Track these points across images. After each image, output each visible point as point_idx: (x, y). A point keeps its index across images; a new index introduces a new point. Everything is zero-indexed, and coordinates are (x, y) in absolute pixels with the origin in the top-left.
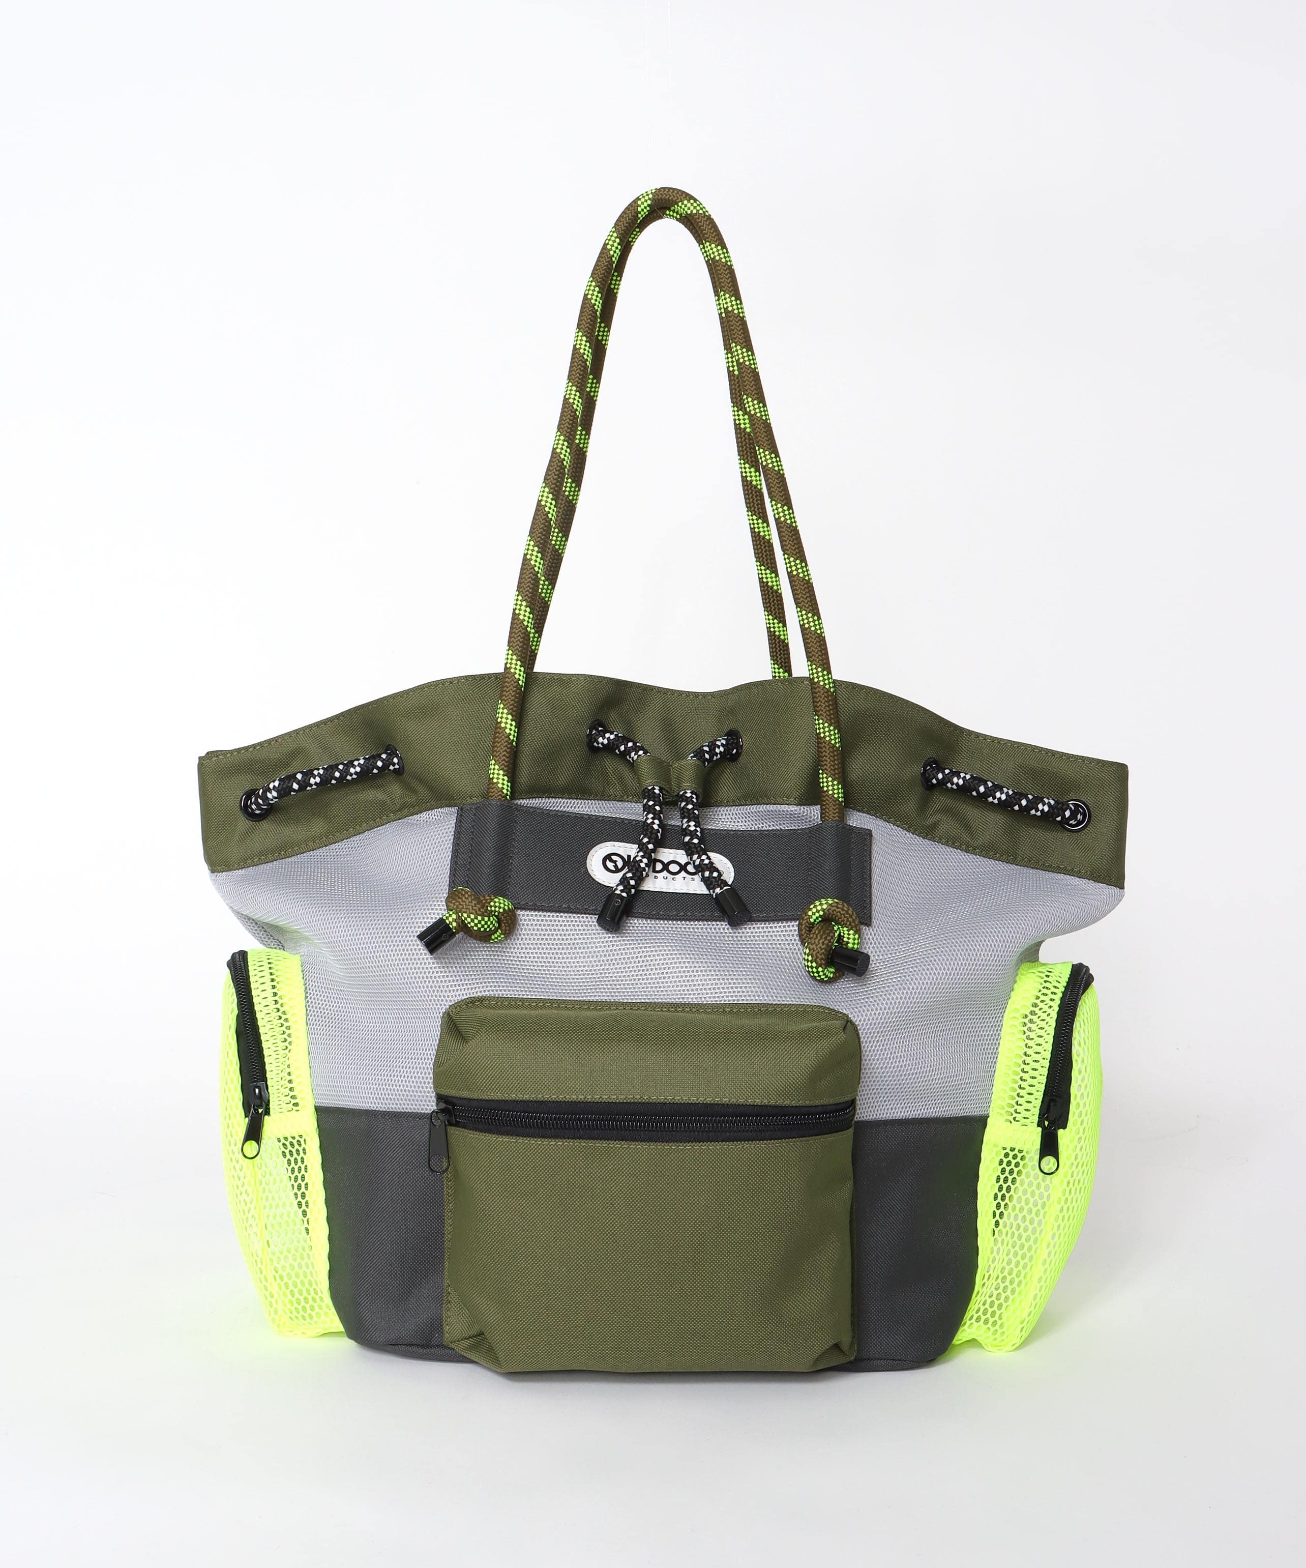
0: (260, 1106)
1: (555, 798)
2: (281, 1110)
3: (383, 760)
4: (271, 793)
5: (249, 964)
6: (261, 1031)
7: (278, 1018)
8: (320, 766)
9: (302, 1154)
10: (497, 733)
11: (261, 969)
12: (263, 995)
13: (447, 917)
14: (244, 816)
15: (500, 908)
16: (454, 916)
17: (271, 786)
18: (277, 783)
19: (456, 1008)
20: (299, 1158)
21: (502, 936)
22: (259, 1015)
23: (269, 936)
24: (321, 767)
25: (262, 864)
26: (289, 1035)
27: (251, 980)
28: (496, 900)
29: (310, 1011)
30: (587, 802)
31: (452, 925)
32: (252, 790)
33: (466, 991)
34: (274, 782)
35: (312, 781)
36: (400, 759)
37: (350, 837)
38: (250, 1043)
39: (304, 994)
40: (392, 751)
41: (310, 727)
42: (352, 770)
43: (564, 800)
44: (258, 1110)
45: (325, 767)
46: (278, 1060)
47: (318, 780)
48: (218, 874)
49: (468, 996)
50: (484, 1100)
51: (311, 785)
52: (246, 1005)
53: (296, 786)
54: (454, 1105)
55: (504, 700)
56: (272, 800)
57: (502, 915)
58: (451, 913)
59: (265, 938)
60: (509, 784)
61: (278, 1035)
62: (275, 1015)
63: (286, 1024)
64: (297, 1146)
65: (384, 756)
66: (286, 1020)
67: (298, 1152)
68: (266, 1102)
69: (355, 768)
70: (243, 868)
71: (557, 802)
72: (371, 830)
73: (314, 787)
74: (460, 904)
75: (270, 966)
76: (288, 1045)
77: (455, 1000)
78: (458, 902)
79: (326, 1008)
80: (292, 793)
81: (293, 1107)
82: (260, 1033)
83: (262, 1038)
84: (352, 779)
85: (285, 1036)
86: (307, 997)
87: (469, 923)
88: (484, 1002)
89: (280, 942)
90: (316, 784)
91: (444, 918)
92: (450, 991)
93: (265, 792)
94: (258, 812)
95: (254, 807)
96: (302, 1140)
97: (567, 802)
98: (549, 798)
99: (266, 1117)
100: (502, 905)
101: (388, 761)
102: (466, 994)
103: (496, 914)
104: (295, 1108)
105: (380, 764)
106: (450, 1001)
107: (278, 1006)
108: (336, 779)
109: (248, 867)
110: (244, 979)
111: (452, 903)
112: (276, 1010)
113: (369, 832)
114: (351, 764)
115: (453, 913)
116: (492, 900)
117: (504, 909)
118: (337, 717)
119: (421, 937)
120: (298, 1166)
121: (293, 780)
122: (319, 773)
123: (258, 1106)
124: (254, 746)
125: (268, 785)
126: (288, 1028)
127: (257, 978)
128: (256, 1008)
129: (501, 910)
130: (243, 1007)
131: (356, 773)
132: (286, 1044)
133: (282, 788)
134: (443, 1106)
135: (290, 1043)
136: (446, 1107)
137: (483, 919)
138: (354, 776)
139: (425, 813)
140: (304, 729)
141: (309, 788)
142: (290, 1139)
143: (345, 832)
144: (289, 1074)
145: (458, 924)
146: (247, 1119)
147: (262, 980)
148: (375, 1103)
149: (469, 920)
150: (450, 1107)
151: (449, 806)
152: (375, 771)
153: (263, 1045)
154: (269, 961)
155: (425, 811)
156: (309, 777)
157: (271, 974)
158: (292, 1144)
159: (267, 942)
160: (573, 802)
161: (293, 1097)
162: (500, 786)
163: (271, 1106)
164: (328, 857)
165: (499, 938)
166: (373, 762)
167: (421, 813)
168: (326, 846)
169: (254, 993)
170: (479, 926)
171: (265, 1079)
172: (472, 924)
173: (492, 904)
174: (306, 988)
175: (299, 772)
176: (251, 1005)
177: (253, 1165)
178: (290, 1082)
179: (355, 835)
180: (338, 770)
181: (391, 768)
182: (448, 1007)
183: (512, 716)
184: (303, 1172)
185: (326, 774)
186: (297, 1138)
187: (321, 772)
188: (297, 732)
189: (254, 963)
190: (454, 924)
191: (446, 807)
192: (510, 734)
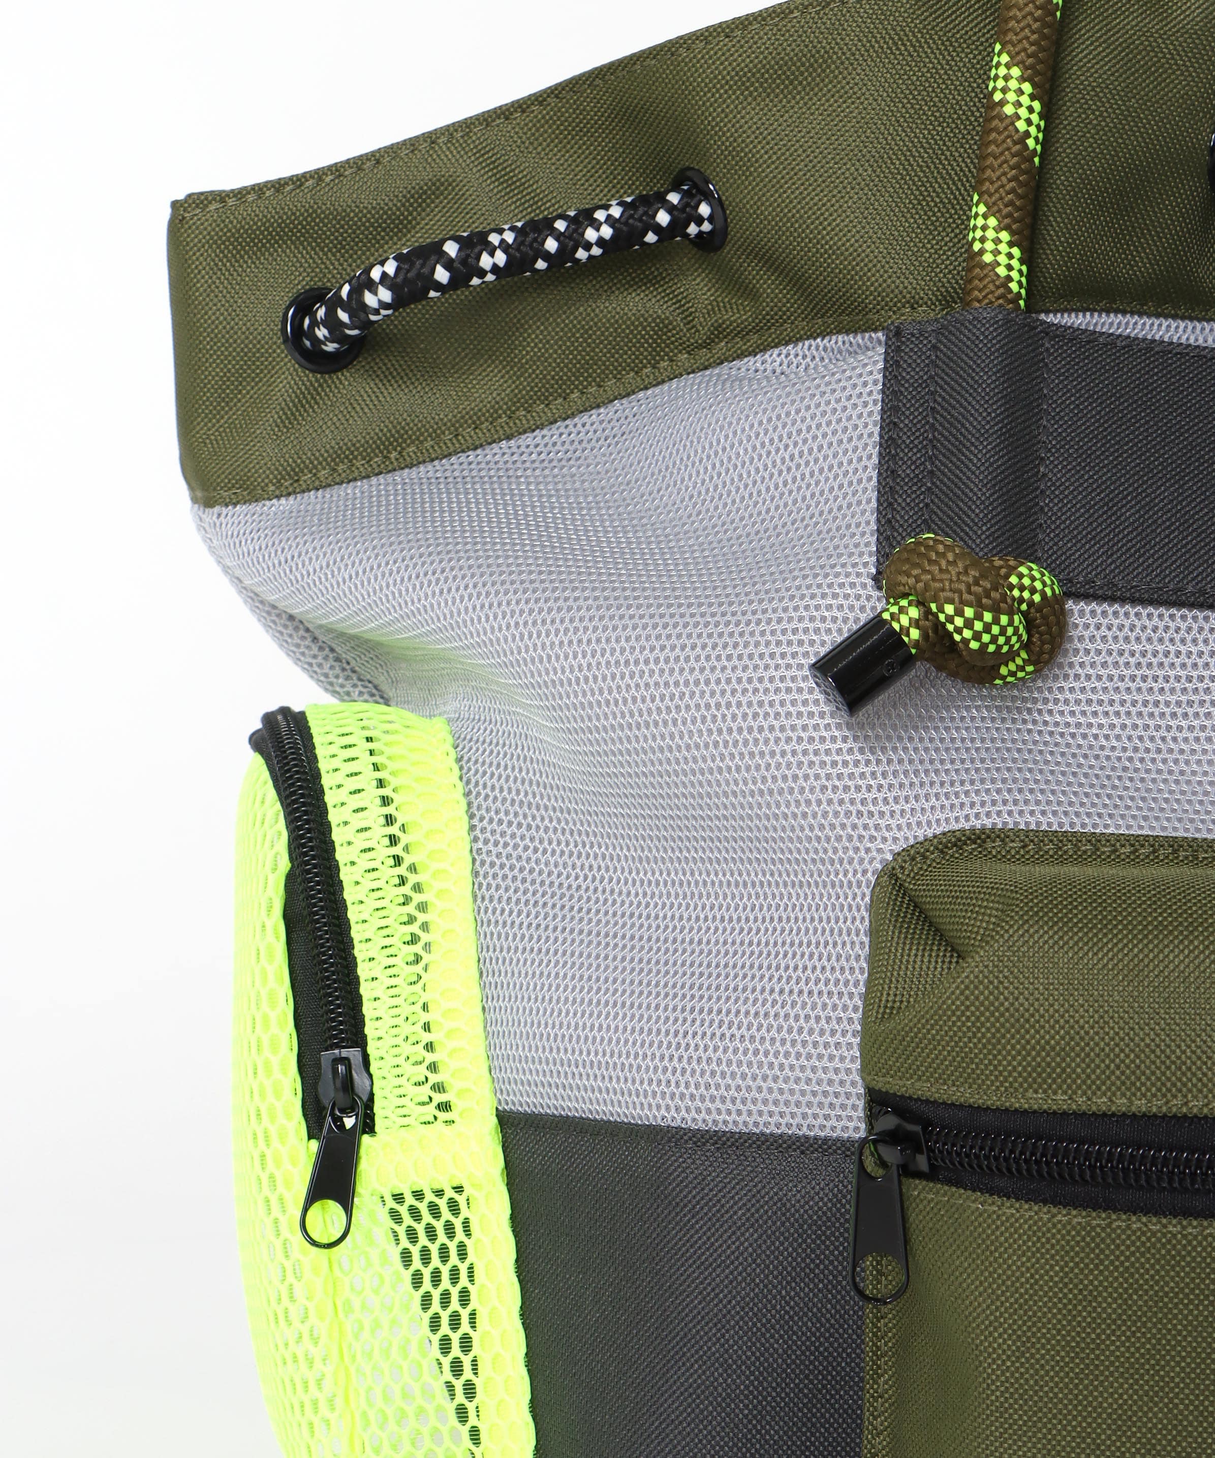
0: (349, 1109)
1: (1124, 313)
2: (405, 1121)
3: (671, 209)
4: (375, 293)
5: (317, 740)
6: (352, 914)
7: (397, 881)
8: (506, 223)
9: (460, 1235)
10: (992, 130)
11: (350, 753)
12: (358, 821)
13: (892, 615)
14: (293, 358)
15: (1033, 591)
16: (914, 612)
17: (376, 274)
18: (391, 267)
19: (913, 859)
20: (453, 1247)
21: (1030, 668)
22: (346, 875)
23: (349, 673)
24: (506, 227)
25: (341, 483)
26: (425, 927)
27: (323, 782)
28: (1023, 570)
29: (483, 863)
30: (1199, 326)
31: (908, 635)
32: (312, 289)
33: (939, 815)
34: (382, 263)
35: (486, 261)
36: (718, 204)
37: (573, 415)
38: (322, 946)
39: (466, 818)
40: (695, 185)
41: (467, 125)
42: (591, 235)
43: (1145, 319)
44: (341, 1119)
45: (519, 224)
46: (393, 991)
47: (501, 258)
48: (224, 511)
49: (944, 828)
50: (1016, 1110)
51: (482, 273)
52: (312, 848)
53: (442, 275)
54: (926, 1124)
55: (1010, 42)
56: (377, 312)
57: (1037, 612)
58: (904, 603)
59: (337, 677)
60: (1024, 268)
61: (397, 925)
62: (389, 873)
63: (417, 898)
64: (446, 1215)
65: (674, 198)
66: (417, 888)
67: (450, 1230)
68: (365, 1098)
69: (598, 230)
70: (289, 494)
71: (1127, 323)
72: (628, 395)
73: (490, 277)
74: (934, 579)
75: (370, 746)
76: (421, 953)
77: (906, 839)
78: (929, 572)
79: (524, 857)
80: (432, 294)
81: (437, 1113)
82: (348, 921)
83: (353, 933)
84: (591, 257)
85: (415, 928)
86: (472, 828)
87: (959, 631)
88: (989, 845)
89: (376, 687)
90: (495, 269)
91: (886, 616)
92: (892, 813)
93: (357, 292)
94: (331, 347)
95: (321, 333)
96: (461, 1199)
97: (1152, 324)
98: (1108, 312)
99: (365, 1138)
100: (1038, 585)
101: (683, 210)
102: (938, 821)
103: (1024, 607)
104: (442, 1116)
105: (663, 218)
106: (895, 839)
107: (397, 850)
108: (547, 256)
109: (304, 492)
110: (306, 780)
111: (909, 575)
112: (391, 862)
113: (624, 401)
114: (586, 218)
115: (910, 604)
116: (1012, 570)
117: (1043, 594)
118: (540, 99)
119: (823, 667)
120: (449, 1265)
121: (433, 258)
122: (503, 241)
123: (342, 1111)
124: (318, 175)
125: (368, 271)
126: (422, 907)
127: (339, 778)
128: (338, 856)
129: (1037, 598)
130: (305, 854)
131: (601, 242)
132: (418, 948)
133: (405, 279)
134: (889, 1122)
135: (427, 947)
136: (898, 1127)
137: (996, 621)
138: (596, 251)
139: (776, 351)
140: (450, 131)
141: (475, 281)
142: (430, 1197)
143: (560, 400)
144: (427, 1027)
145: (925, 635)
146: (314, 1145)
147: (354, 783)
148: (677, 1109)
149: (959, 622)
150: (917, 1128)
151: (848, 332)
152: (651, 238)
153: (356, 952)
154: (369, 734)
155: (776, 346)
156: (477, 250)
157: (376, 767)
158: (434, 1211)
159: (342, 686)
160: (1165, 324)
161: (439, 1088)
162: (1002, 271)
163: (376, 1109)
164: (518, 465)
165: (1020, 674)
166: (646, 213)
167: (764, 350)
168: (508, 438)
169: (334, 816)
170: (986, 638)
171: (360, 1041)
172: (967, 634)
173: (1014, 580)
174: (469, 804)
175: (449, 239)
176: (327, 848)
177: (330, 1262)
178: (429, 1047)
179: (586, 410)
180: (553, 232)
181: (693, 229)
182: (889, 857)
183: (1034, 85)
184: (464, 1281)
185: (522, 243)
186: (450, 1193)
187: (509, 237)
188: (431, 138)
189: (330, 738)
190: (915, 634)
191: (839, 332)
192: (1027, 134)
